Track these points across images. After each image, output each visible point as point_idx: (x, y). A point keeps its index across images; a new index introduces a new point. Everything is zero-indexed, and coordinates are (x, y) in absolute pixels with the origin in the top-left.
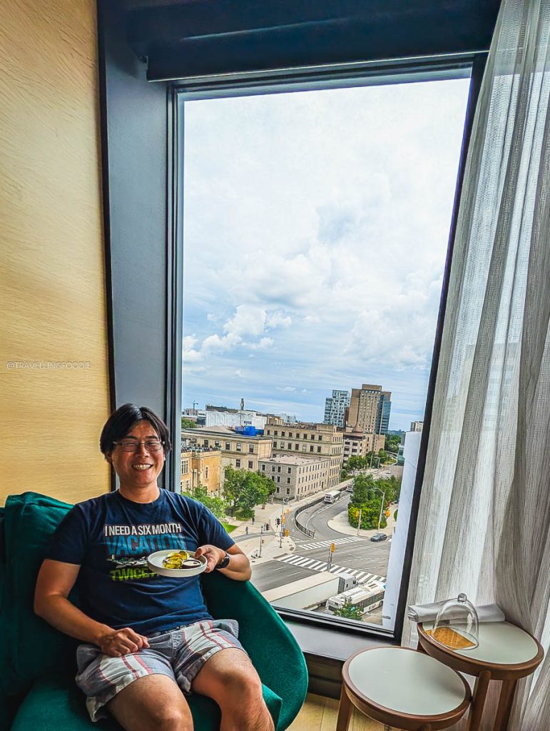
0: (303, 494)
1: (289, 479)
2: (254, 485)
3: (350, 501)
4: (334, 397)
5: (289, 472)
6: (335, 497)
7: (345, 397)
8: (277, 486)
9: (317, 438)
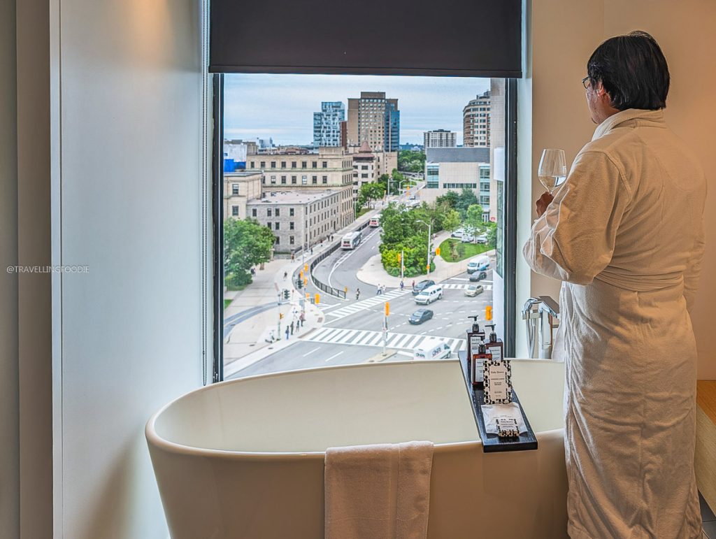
0: (312, 241)
1: (292, 224)
2: (252, 238)
3: (380, 242)
4: (324, 111)
5: (292, 214)
6: (355, 240)
7: (338, 109)
8: (276, 235)
9: (320, 165)
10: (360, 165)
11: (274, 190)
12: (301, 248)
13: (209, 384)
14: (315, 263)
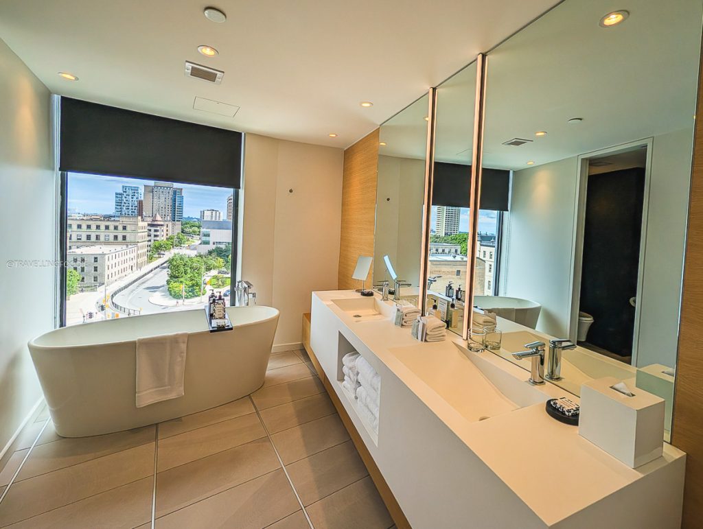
0: (113, 278)
1: (96, 268)
3: (167, 278)
4: (124, 192)
5: (96, 261)
7: (136, 192)
8: (81, 276)
9: (120, 228)
10: (153, 229)
11: (79, 244)
12: (103, 284)
13: (58, 328)
14: (115, 293)
